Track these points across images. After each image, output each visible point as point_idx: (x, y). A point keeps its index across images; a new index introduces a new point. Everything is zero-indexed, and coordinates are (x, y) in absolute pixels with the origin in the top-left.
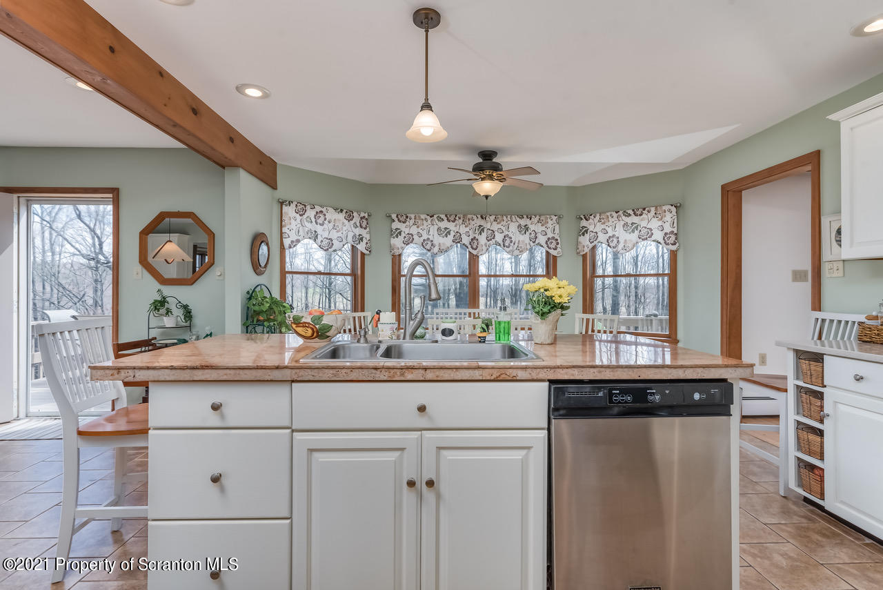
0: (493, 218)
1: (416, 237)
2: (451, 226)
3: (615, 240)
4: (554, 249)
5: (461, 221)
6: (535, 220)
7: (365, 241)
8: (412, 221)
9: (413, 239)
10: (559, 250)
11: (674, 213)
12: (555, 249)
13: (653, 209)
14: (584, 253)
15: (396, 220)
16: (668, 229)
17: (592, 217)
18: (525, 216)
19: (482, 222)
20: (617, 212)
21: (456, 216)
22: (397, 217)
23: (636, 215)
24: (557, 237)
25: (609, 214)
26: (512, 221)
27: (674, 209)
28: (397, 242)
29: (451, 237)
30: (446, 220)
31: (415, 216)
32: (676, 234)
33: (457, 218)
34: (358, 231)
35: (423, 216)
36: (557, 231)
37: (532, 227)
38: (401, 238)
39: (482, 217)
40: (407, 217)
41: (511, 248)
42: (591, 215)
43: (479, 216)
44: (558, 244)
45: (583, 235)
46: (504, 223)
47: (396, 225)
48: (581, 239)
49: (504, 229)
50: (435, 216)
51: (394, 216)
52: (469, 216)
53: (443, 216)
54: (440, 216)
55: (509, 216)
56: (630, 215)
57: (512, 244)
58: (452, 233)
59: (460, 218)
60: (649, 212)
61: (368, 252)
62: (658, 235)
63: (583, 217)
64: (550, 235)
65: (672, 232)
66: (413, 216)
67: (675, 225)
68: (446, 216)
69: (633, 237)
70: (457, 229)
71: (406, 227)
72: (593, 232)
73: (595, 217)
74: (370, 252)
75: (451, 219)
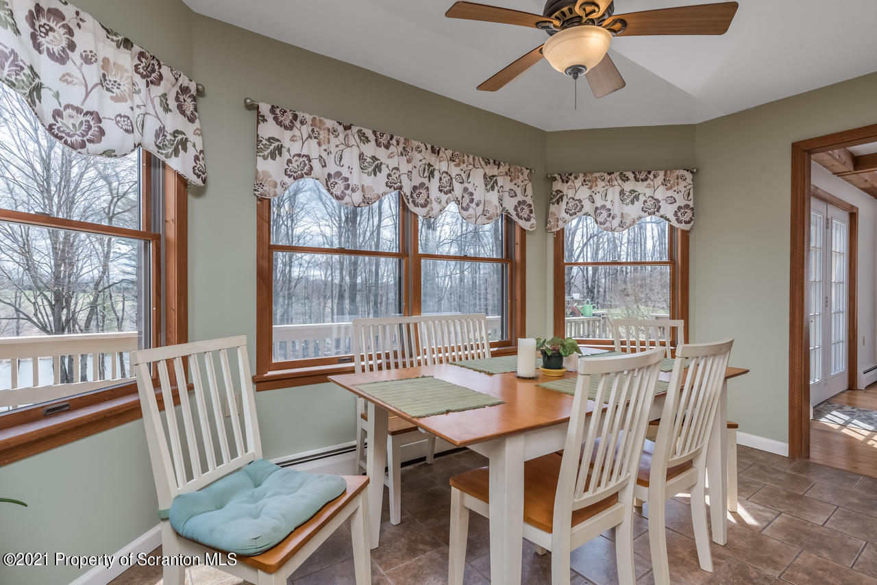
0: (449, 153)
1: (316, 164)
2: (382, 154)
3: (605, 214)
4: (526, 220)
5: (400, 149)
6: (504, 169)
7: (192, 152)
8: (306, 130)
9: (311, 168)
10: (533, 221)
11: (689, 180)
12: (528, 220)
13: (662, 173)
14: (558, 229)
15: (270, 117)
16: (681, 201)
17: (572, 177)
18: (492, 161)
19: (432, 159)
20: (609, 174)
21: (392, 138)
22: (273, 110)
23: (637, 180)
24: (529, 201)
25: (597, 175)
26: (474, 166)
27: (689, 176)
28: (271, 168)
29: (382, 176)
30: (373, 143)
31: (314, 119)
32: (692, 209)
33: (394, 142)
34: (174, 121)
35: (330, 123)
36: (529, 192)
37: (500, 181)
38: (280, 162)
39: (433, 150)
40: (295, 117)
41: (471, 211)
42: (571, 175)
43: (429, 147)
44: (531, 212)
45: (558, 204)
46: (463, 166)
47: (269, 129)
48: (553, 208)
49: (464, 176)
50: (355, 129)
51: (265, 108)
52: (415, 143)
53: (369, 133)
54: (364, 130)
55: (471, 157)
56: (628, 179)
57: (473, 205)
58: (385, 171)
59: (398, 143)
60: (655, 176)
61: (199, 182)
62: (668, 210)
63: (558, 177)
64: (520, 197)
65: (687, 206)
66: (308, 118)
67: (691, 197)
68: (374, 133)
69: (633, 210)
70: (393, 163)
71: (293, 139)
72: (573, 199)
73: (576, 178)
74: (204, 181)
75: (383, 140)
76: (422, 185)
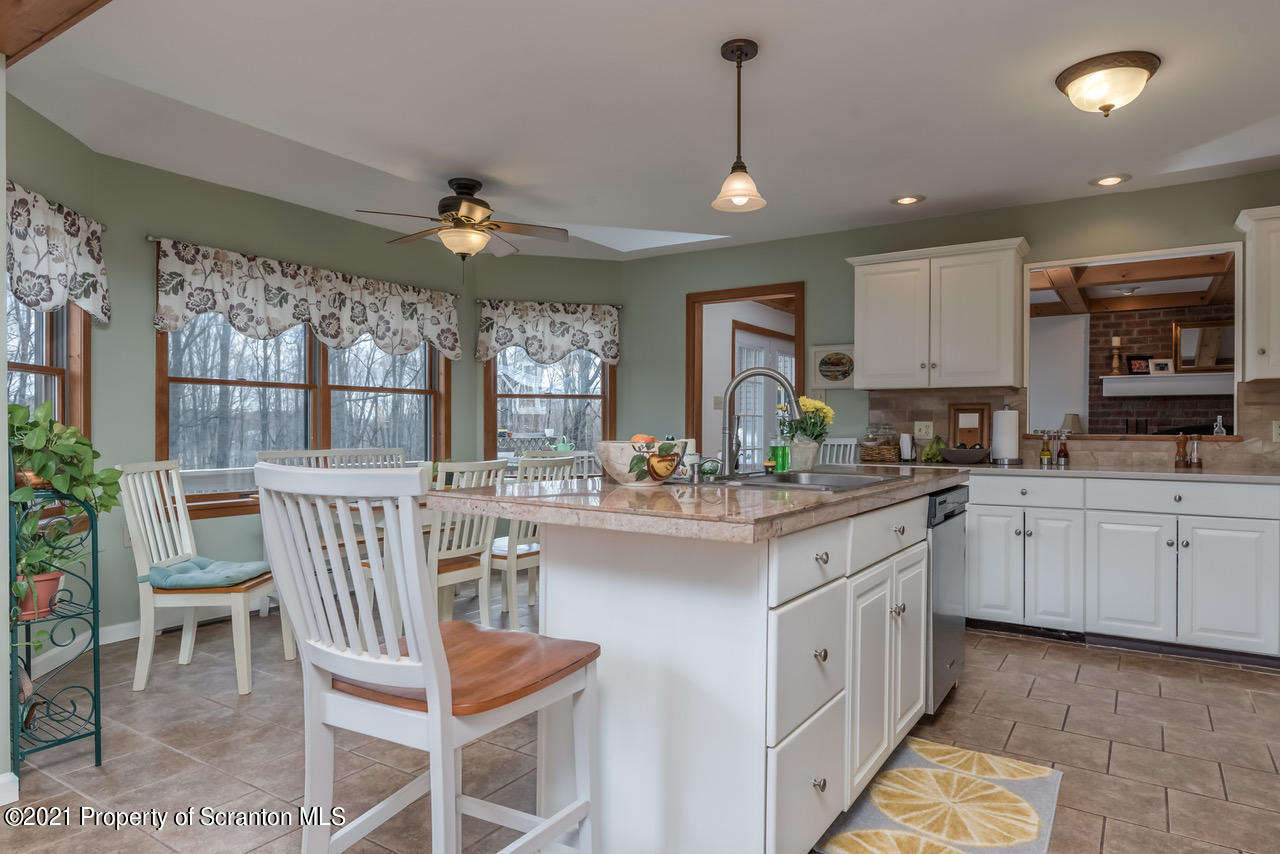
0: (362, 281)
1: (219, 298)
2: (288, 285)
3: (536, 345)
4: (450, 349)
5: (308, 278)
6: (425, 295)
7: (101, 292)
8: (208, 264)
9: (215, 302)
10: (458, 350)
11: (615, 316)
12: (452, 349)
13: (590, 307)
14: (488, 358)
15: (171, 252)
16: (608, 337)
17: (502, 305)
18: (411, 288)
19: (344, 288)
20: (540, 304)
21: (299, 268)
22: (175, 246)
23: (567, 312)
24: (454, 329)
25: (528, 304)
26: (391, 293)
27: (614, 311)
28: (172, 303)
29: (289, 308)
30: (279, 273)
31: (217, 253)
32: (618, 344)
33: (301, 272)
34: (87, 265)
35: (234, 256)
36: (454, 319)
37: (420, 309)
38: (183, 296)
39: (344, 279)
40: (197, 251)
41: (387, 340)
42: (501, 302)
43: (340, 275)
44: (456, 341)
45: (488, 331)
46: (377, 294)
47: (169, 264)
48: (482, 336)
49: (379, 304)
50: (260, 261)
51: (166, 245)
52: (324, 273)
53: (274, 264)
54: (270, 262)
55: (388, 284)
56: (558, 311)
57: (390, 334)
58: (292, 302)
59: (306, 274)
60: (584, 310)
61: (105, 319)
62: (595, 343)
63: (488, 304)
64: (444, 325)
65: (613, 342)
66: (211, 251)
67: (617, 332)
68: (280, 263)
69: (563, 343)
70: (300, 293)
71: (194, 273)
72: (503, 327)
73: (506, 306)
74: (109, 318)
75: (290, 270)
76: (333, 315)
